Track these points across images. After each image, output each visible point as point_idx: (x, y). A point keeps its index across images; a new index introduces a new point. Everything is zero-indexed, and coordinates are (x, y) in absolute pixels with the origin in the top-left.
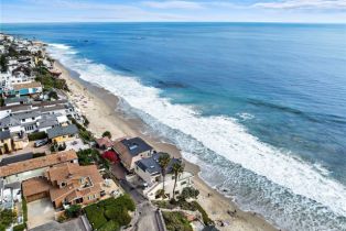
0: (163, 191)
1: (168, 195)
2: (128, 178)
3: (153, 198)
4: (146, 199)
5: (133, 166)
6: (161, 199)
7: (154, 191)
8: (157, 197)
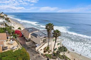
0: (48, 48)
1: (51, 51)
2: (27, 43)
3: (42, 52)
4: (38, 53)
5: (30, 37)
6: (47, 53)
7: (43, 48)
8: (45, 52)
